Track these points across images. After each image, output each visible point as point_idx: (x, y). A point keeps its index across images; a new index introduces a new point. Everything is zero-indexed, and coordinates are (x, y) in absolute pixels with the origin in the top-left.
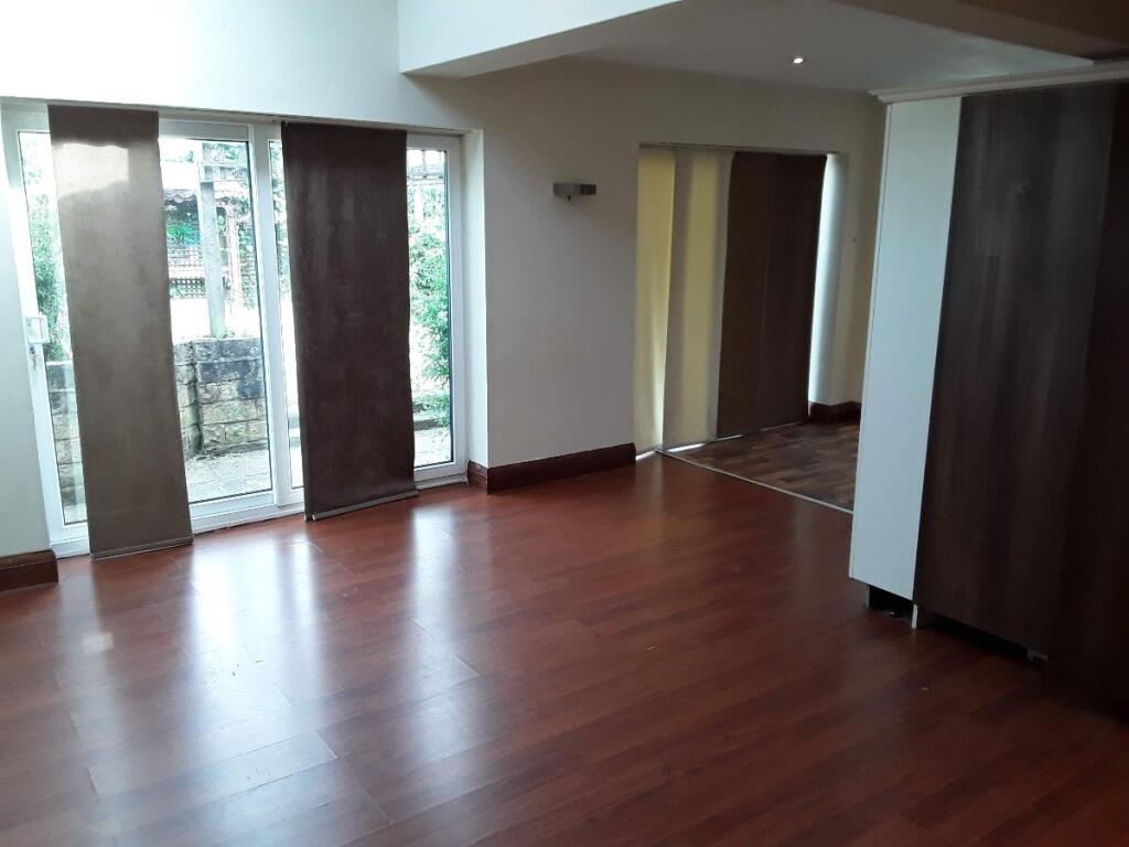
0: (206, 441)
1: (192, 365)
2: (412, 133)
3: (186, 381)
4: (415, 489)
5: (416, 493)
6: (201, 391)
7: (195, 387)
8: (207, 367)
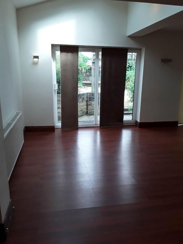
0: (88, 112)
1: (87, 97)
2: (129, 49)
3: (86, 100)
4: (123, 125)
5: (123, 126)
6: (88, 103)
7: (87, 102)
8: (90, 98)
